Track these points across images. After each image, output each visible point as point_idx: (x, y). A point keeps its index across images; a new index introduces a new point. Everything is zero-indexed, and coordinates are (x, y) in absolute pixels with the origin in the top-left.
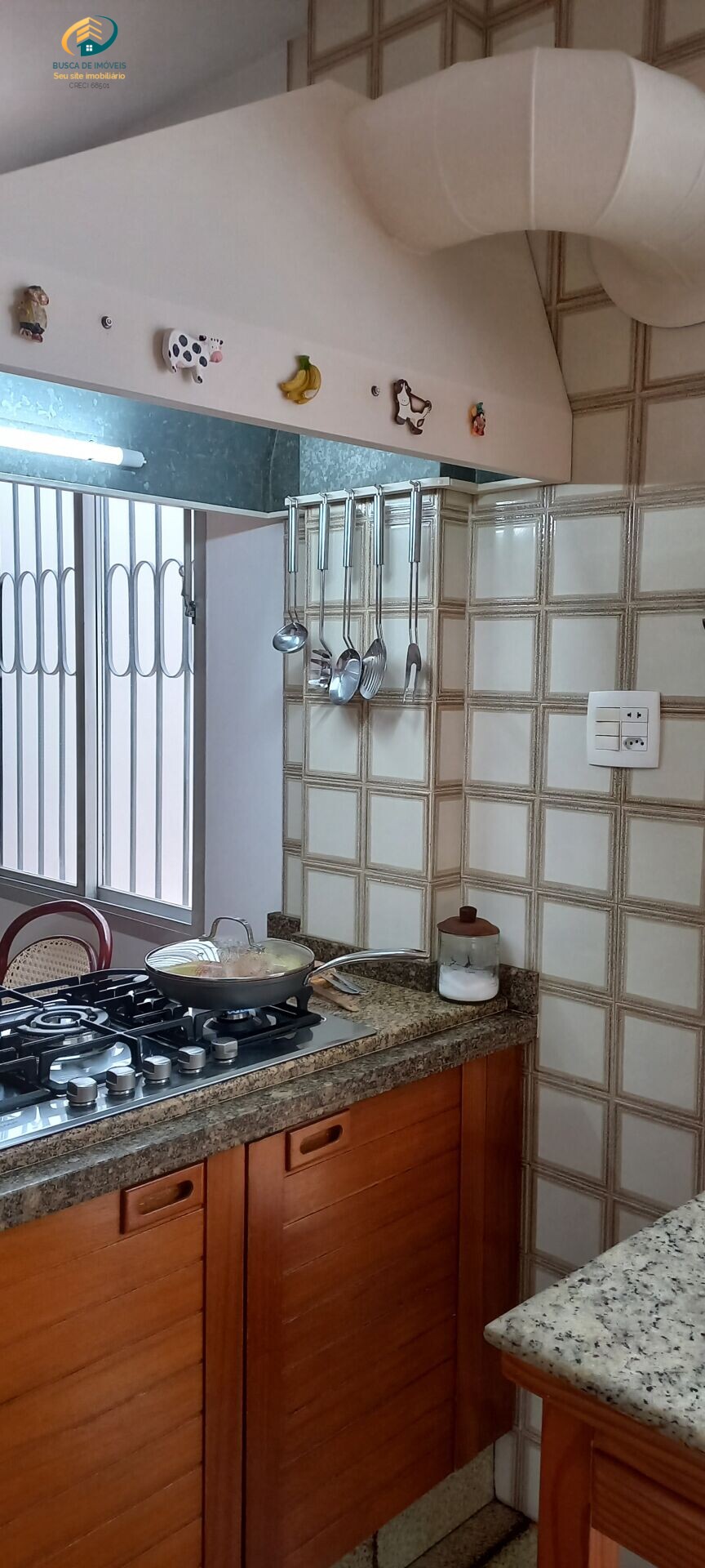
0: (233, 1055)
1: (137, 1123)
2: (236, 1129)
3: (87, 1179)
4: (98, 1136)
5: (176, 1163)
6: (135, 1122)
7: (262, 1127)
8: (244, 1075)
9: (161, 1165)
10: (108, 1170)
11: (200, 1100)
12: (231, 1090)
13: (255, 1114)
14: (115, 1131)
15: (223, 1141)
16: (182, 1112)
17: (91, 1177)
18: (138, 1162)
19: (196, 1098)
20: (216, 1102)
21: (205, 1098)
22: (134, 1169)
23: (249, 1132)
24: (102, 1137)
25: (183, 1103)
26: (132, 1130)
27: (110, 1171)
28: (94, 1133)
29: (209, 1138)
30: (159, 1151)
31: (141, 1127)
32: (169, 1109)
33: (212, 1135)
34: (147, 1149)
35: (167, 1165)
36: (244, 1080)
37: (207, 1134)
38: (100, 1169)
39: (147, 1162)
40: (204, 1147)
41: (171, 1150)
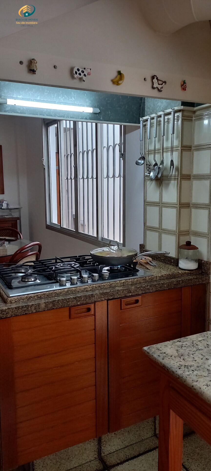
0: (107, 277)
1: (76, 291)
2: (103, 295)
3: (58, 302)
4: (64, 292)
5: (84, 302)
6: (75, 290)
7: (111, 296)
8: (109, 282)
9: (80, 302)
10: (64, 301)
11: (95, 287)
12: (104, 286)
13: (109, 292)
14: (69, 292)
15: (99, 298)
16: (89, 289)
17: (59, 302)
18: (73, 300)
19: (93, 286)
20: (100, 288)
21: (96, 287)
22: (72, 302)
23: (107, 297)
24: (65, 293)
25: (90, 287)
26: (74, 292)
27: (65, 301)
28: (63, 292)
29: (94, 297)
30: (79, 298)
31: (77, 292)
32: (85, 288)
33: (95, 296)
34: (76, 297)
35: (81, 302)
36: (109, 283)
37: (94, 295)
38: (62, 300)
39: (75, 300)
40: (93, 299)
41: (83, 298)
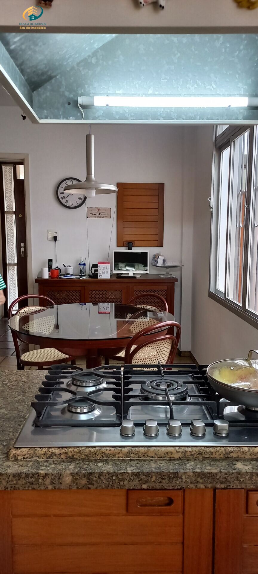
0: (225, 432)
1: (146, 455)
2: (201, 478)
3: (99, 478)
4: (121, 455)
5: (158, 486)
6: (144, 454)
7: (222, 483)
8: (223, 447)
9: (147, 484)
10: (112, 477)
11: (189, 454)
12: (212, 454)
13: (216, 474)
14: (132, 455)
15: (191, 483)
16: (176, 456)
17: (102, 477)
18: (132, 478)
19: (186, 452)
20: (200, 458)
21: (193, 453)
22: (129, 481)
23: (211, 483)
24: (124, 456)
25: (177, 452)
26: (143, 458)
27: (114, 478)
28: (119, 453)
29: (181, 478)
30: (146, 476)
31: (148, 458)
32: (167, 453)
33: (184, 477)
34: (138, 473)
35: (151, 485)
36: (222, 449)
37: (180, 476)
38: (107, 475)
39: (137, 480)
40: (178, 482)
41: (154, 478)
